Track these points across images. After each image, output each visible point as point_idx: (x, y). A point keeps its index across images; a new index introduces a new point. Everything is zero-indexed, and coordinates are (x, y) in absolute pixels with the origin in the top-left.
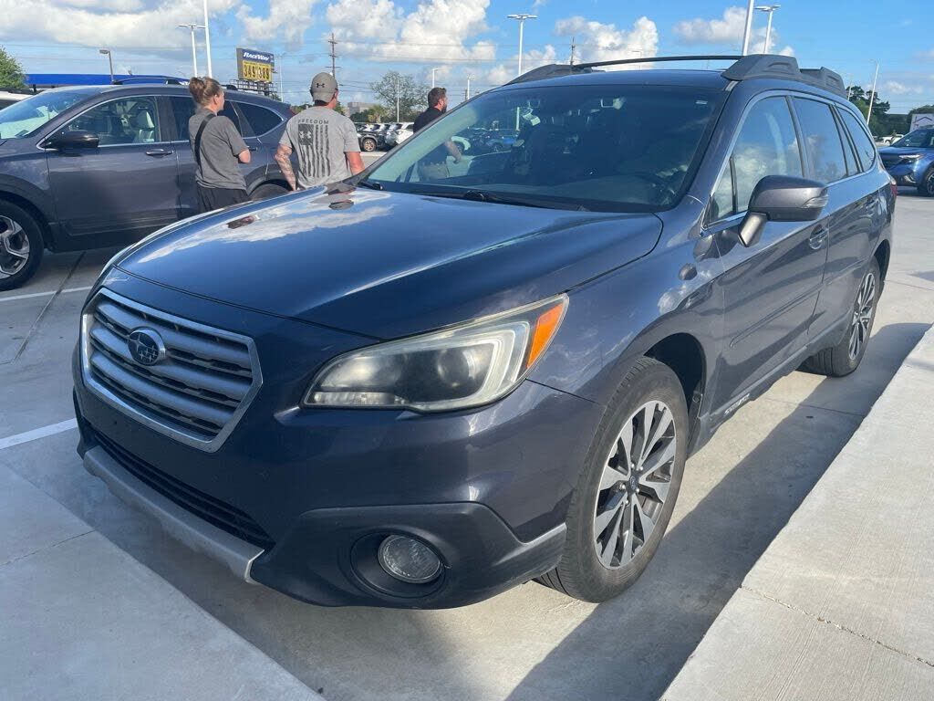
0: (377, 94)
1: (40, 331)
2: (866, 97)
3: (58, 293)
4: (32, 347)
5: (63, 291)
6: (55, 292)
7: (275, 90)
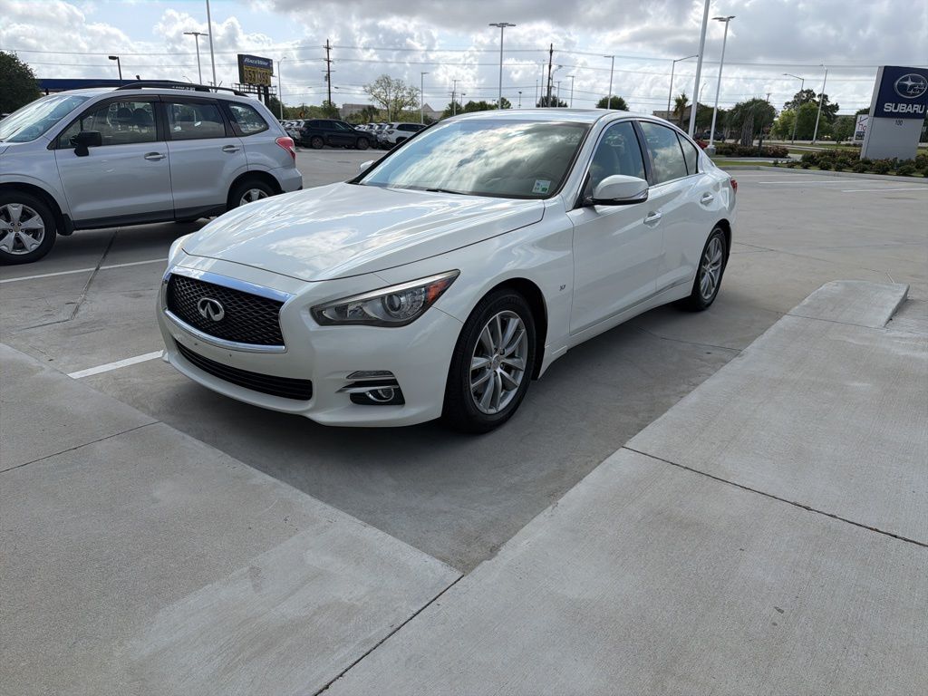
0: (371, 96)
1: (88, 299)
2: (817, 99)
3: (97, 269)
4: (84, 310)
5: (101, 268)
6: (94, 269)
7: (274, 92)
